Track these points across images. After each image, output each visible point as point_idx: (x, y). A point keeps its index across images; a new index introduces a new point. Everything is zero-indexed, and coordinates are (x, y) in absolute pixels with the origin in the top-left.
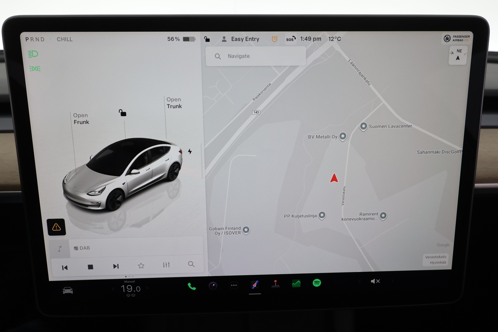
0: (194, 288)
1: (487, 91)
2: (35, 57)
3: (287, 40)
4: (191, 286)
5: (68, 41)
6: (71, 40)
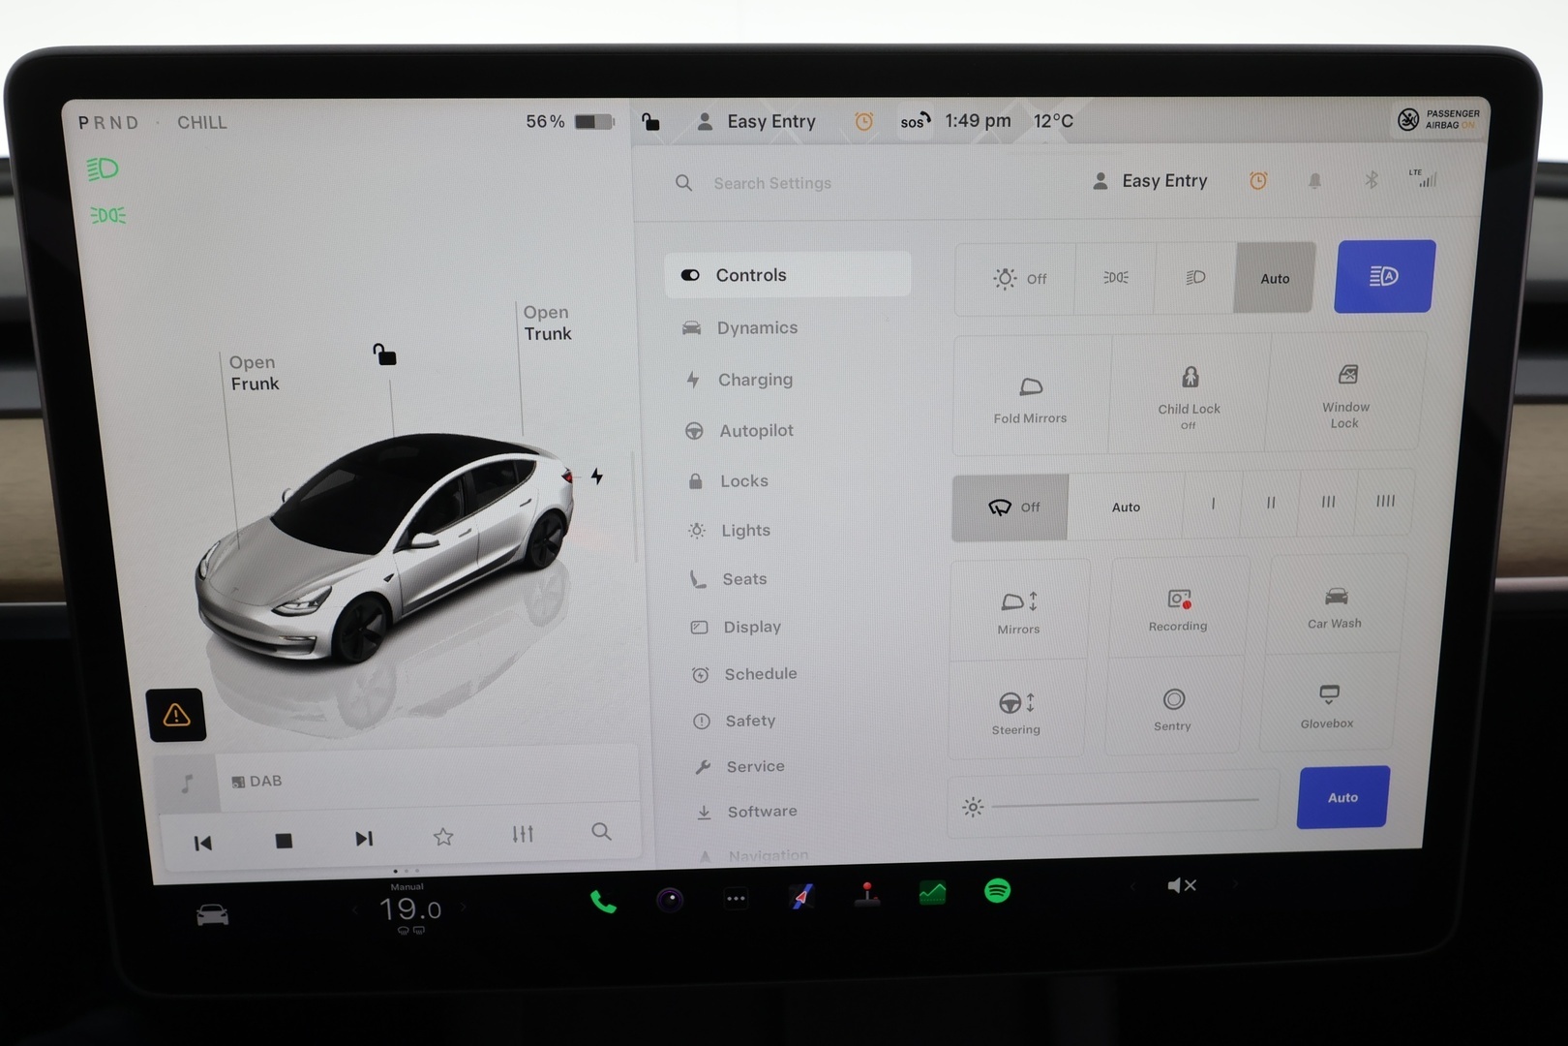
0: (610, 906)
1: (1532, 286)
2: (107, 177)
3: (904, 123)
4: (601, 900)
5: (211, 127)
6: (223, 125)
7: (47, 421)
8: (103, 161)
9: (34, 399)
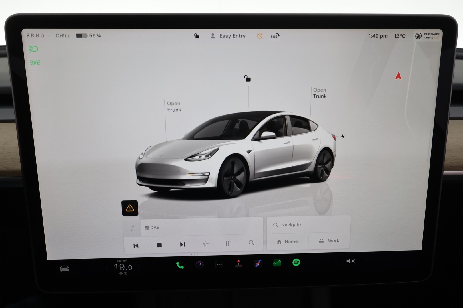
0: (182, 266)
1: (455, 85)
2: (35, 51)
3: (272, 37)
4: (179, 265)
5: (66, 37)
6: (69, 36)
7: (17, 123)
8: (34, 47)
9: (13, 117)
